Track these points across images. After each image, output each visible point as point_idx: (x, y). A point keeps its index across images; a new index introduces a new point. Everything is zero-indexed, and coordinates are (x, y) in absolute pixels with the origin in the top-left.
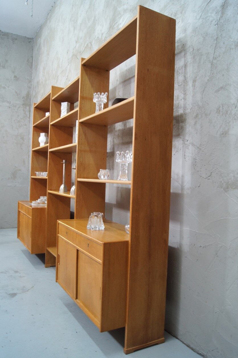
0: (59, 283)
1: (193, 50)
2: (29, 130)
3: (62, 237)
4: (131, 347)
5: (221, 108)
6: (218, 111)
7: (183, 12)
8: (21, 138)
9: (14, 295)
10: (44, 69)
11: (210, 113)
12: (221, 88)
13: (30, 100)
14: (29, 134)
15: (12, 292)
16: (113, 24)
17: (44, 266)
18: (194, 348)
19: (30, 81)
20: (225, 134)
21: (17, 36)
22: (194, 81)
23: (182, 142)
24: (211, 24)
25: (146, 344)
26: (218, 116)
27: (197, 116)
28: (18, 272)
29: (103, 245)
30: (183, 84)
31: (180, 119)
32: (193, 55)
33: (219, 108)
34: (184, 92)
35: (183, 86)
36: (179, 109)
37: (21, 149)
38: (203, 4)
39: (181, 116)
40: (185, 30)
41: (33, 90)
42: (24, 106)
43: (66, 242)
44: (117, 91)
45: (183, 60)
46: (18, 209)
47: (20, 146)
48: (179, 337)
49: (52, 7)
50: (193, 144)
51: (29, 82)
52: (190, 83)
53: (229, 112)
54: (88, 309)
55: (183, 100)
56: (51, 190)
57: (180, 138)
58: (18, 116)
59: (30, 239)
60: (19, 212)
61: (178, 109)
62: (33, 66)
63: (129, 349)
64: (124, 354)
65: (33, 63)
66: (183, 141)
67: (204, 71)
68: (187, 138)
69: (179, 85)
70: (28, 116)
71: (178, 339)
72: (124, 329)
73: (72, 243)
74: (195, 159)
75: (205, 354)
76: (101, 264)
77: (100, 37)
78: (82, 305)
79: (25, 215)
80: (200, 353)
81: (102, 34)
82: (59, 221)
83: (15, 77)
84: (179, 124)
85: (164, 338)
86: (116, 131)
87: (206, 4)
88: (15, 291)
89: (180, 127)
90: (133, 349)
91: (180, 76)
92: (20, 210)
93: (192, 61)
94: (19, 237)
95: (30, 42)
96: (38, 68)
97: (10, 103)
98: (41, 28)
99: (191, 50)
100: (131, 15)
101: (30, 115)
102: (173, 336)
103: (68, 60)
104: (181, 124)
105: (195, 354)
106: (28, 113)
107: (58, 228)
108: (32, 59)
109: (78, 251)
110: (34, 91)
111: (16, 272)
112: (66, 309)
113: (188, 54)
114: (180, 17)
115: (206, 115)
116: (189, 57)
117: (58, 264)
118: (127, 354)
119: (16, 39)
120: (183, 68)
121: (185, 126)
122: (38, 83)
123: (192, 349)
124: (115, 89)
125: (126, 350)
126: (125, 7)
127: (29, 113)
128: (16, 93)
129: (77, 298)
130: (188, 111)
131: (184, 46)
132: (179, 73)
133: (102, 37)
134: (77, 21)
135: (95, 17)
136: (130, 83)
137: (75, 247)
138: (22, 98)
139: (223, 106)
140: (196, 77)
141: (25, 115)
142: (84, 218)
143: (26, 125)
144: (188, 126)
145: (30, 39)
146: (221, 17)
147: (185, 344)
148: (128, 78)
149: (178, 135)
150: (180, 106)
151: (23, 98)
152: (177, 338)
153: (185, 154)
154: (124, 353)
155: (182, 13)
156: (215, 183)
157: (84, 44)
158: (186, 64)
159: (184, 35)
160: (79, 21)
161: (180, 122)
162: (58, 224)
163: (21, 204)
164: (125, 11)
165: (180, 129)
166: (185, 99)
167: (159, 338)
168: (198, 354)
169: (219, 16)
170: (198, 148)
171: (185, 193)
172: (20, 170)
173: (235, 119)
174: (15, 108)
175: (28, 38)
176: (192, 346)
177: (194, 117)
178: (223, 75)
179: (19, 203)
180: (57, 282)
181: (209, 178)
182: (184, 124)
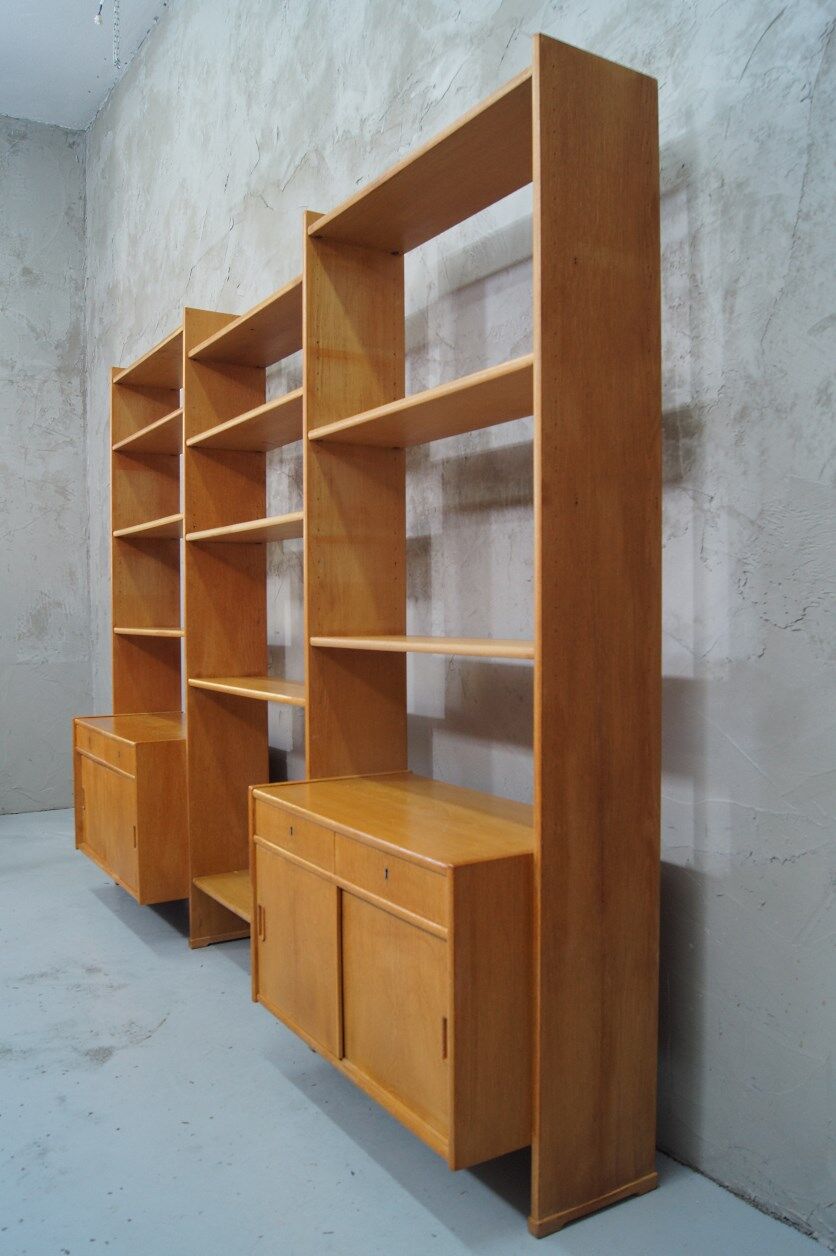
0: (266, 1006)
1: (723, 185)
2: (85, 460)
3: (269, 845)
4: (554, 1213)
6: (823, 397)
7: (678, 51)
8: (56, 491)
9: (102, 1055)
10: (134, 241)
11: (794, 404)
13: (84, 353)
14: (85, 475)
15: (94, 1044)
16: (405, 88)
17: (184, 942)
18: (762, 1199)
19: (79, 287)
21: (27, 122)
22: (730, 294)
23: (691, 503)
24: (784, 96)
25: (602, 1197)
26: (823, 414)
27: (743, 414)
28: (100, 971)
29: (449, 873)
30: (688, 304)
31: (678, 424)
32: (722, 202)
33: (826, 388)
34: (692, 331)
35: (687, 309)
36: (677, 390)
37: (60, 527)
38: (754, 27)
39: (685, 413)
40: (688, 115)
41: (93, 317)
42: (62, 375)
43: (288, 861)
44: (430, 324)
45: (683, 218)
46: (75, 745)
47: (56, 520)
48: (704, 1167)
49: (156, 19)
50: (732, 512)
51: (77, 289)
52: (715, 302)
54: (390, 1092)
55: (688, 358)
56: (198, 676)
57: (685, 489)
58: (43, 411)
59: (134, 852)
60: (78, 756)
61: (673, 391)
62: (89, 230)
63: (545, 1220)
64: (531, 1240)
65: (89, 222)
66: (694, 499)
67: (766, 259)
68: (709, 488)
69: (670, 307)
70: (79, 411)
71: (702, 1173)
72: (526, 1152)
73: (317, 868)
74: (741, 562)
75: (804, 1218)
76: (445, 941)
77: (355, 131)
78: (368, 1078)
79: (105, 766)
80: (784, 1214)
81: (363, 122)
82: (255, 790)
83: (26, 271)
84: (678, 440)
85: (654, 1174)
86: (434, 466)
87: (763, 25)
88: (106, 1041)
89: (681, 453)
90: (559, 1218)
91: (672, 274)
92: (82, 750)
93: (719, 222)
94: (83, 844)
95: (71, 146)
96: (109, 241)
97: (13, 367)
98: (114, 93)
99: (715, 184)
100: (472, 55)
101: (85, 405)
102: (683, 1164)
103: (231, 210)
104: (683, 441)
105: (769, 1219)
106: (77, 401)
107: (254, 815)
108: (85, 205)
109: (340, 891)
110: (96, 321)
111: (91, 970)
112: (297, 1094)
113: (703, 199)
114: (668, 68)
115: (778, 410)
116: (707, 212)
117: (261, 938)
118: (540, 1236)
119: (24, 137)
120: (687, 248)
121: (698, 450)
122: (111, 292)
123: (755, 1204)
124: (423, 317)
125: (538, 1223)
126: (451, 26)
127: (80, 399)
128: (33, 329)
129: (343, 1055)
130: (710, 397)
131: (684, 169)
132: (672, 266)
133: (362, 130)
134: (258, 72)
135: (330, 61)
136: (481, 297)
137: (329, 880)
138: (53, 348)
140: (737, 281)
141: (68, 408)
142: (338, 775)
143: (71, 443)
144: (709, 447)
145: (74, 133)
146: (825, 72)
147: (726, 1187)
148: (473, 278)
149: (677, 480)
150: (677, 378)
151: (56, 348)
152: (697, 1170)
153: (705, 545)
154: (533, 1234)
155: (672, 55)
156: (821, 641)
157: (289, 157)
158: (698, 231)
159: (684, 131)
160: (269, 73)
161: (681, 435)
162: (254, 799)
163: (85, 727)
164: (450, 40)
165: (681, 460)
166: (695, 354)
167: (638, 1175)
168: (778, 1218)
169: (816, 70)
170: (752, 522)
171: (709, 677)
172: (59, 605)
174: (29, 385)
175: (67, 133)
176: (753, 1194)
177: (735, 419)
179: (75, 725)
180: (256, 1001)
181: (797, 626)
182: (695, 443)
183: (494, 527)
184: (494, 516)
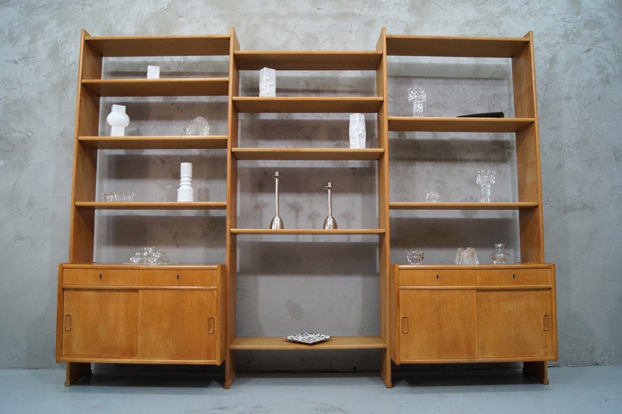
3: (418, 287)
5: (555, 145)
6: (552, 146)
12: (554, 128)
20: (559, 166)
29: (551, 267)
31: (505, 145)
39: (507, 142)
45: (506, 88)
53: (563, 149)
57: (508, 164)
60: (62, 292)
61: (503, 135)
66: (511, 167)
76: (550, 289)
84: (505, 149)
89: (506, 153)
104: (507, 150)
107: (398, 277)
117: (404, 332)
120: (507, 97)
121: (513, 154)
124: (371, 80)
131: (507, 74)
132: (502, 100)
137: (471, 289)
139: (556, 143)
162: (399, 270)
173: (569, 156)
178: (555, 118)
179: (63, 269)
181: (547, 203)
182: (511, 151)
183: (417, 168)
184: (417, 164)
